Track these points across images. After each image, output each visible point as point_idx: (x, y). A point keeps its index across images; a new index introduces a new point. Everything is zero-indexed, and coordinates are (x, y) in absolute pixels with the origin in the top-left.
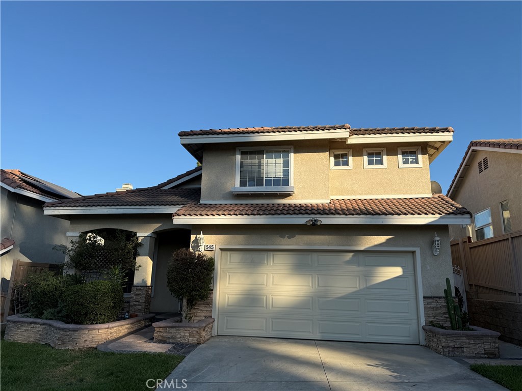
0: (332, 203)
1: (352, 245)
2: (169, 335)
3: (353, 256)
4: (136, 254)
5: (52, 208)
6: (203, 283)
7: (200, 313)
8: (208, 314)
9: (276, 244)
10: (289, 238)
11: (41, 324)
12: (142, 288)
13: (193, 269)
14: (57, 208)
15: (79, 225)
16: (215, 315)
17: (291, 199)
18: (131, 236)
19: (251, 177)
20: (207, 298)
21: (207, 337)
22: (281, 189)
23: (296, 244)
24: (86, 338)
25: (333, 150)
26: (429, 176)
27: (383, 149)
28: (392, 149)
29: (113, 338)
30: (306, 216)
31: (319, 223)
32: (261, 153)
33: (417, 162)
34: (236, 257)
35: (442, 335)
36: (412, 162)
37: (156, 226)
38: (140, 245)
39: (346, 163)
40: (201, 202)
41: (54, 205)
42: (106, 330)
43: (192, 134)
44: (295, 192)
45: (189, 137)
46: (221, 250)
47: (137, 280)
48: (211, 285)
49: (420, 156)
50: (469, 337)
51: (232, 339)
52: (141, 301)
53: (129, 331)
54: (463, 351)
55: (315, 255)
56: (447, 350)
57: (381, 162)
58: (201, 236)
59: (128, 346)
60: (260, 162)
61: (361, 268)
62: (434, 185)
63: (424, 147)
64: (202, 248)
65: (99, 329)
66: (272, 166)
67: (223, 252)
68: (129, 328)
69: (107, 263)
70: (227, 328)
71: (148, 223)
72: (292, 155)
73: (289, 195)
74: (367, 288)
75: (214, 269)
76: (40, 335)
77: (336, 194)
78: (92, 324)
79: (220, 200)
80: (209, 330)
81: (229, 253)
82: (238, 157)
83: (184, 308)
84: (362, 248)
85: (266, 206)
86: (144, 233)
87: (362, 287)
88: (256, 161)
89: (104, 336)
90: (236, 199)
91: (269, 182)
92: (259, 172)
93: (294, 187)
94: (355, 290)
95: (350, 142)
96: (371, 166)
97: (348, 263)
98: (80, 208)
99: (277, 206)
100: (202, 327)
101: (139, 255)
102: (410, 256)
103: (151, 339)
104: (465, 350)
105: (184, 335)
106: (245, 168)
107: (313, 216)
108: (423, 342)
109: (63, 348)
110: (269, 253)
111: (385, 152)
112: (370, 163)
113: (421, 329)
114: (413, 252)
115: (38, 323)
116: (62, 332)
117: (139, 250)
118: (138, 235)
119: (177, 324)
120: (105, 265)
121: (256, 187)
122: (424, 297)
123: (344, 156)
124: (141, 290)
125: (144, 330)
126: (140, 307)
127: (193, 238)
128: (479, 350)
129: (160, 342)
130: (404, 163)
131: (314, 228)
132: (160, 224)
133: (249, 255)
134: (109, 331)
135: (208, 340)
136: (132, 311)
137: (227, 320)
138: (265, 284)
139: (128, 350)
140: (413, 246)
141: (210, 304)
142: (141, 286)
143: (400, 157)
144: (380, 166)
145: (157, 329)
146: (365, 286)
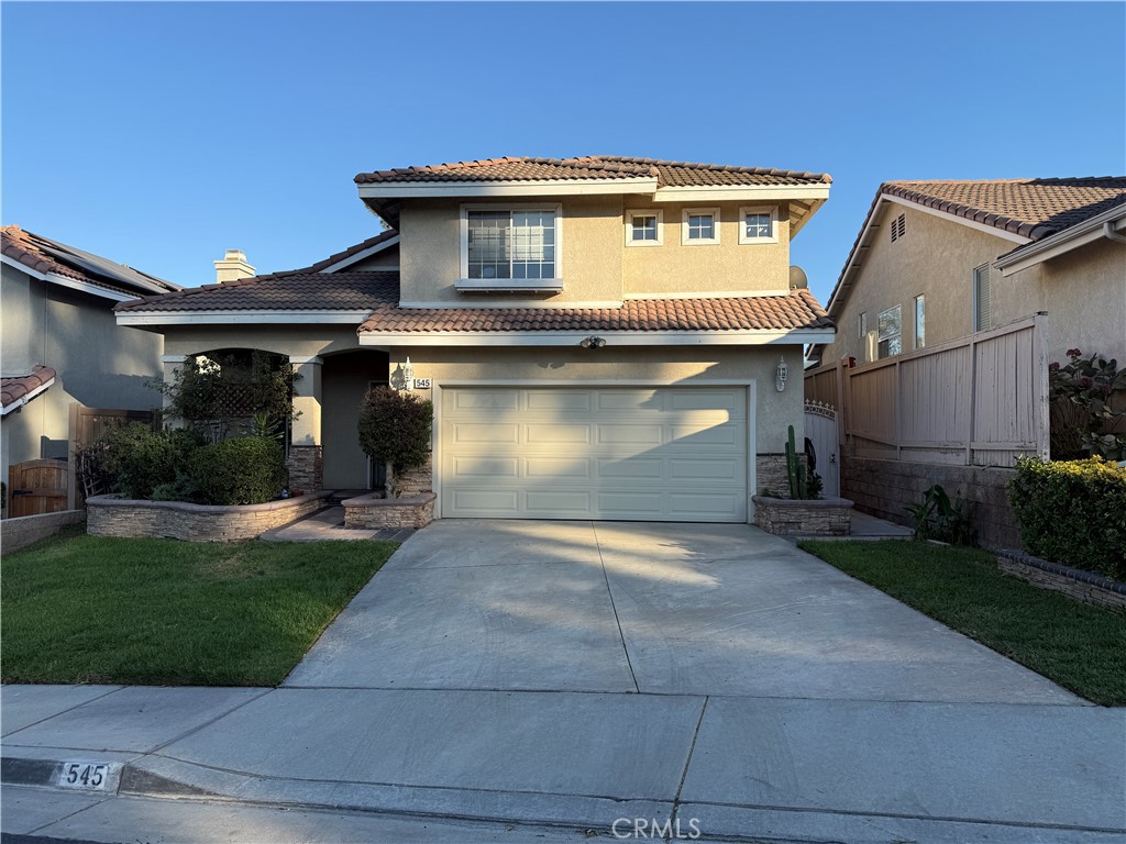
0: (626, 307)
1: (654, 378)
2: (370, 518)
3: (654, 394)
4: (291, 394)
5: (132, 313)
6: (417, 439)
7: (412, 486)
8: (427, 487)
9: (533, 378)
10: (554, 367)
11: (152, 508)
12: (307, 449)
13: (401, 419)
14: (141, 313)
15: (182, 343)
16: (436, 489)
17: (558, 300)
18: (279, 361)
19: (488, 261)
20: (424, 463)
21: (428, 520)
22: (541, 283)
23: (566, 378)
24: (238, 525)
25: (632, 211)
26: (788, 260)
27: (715, 209)
28: (729, 210)
29: (277, 525)
30: (582, 332)
31: (601, 345)
32: (506, 214)
33: (770, 234)
34: (467, 399)
35: (773, 505)
36: (762, 234)
37: (322, 345)
38: (297, 377)
39: (652, 235)
40: (402, 304)
41: (135, 308)
42: (267, 513)
43: (381, 179)
44: (564, 288)
45: (374, 185)
46: (442, 387)
47: (298, 436)
48: (429, 443)
49: (776, 224)
50: (809, 508)
51: (465, 523)
52: (307, 470)
53: (299, 515)
54: (800, 528)
55: (596, 393)
56: (777, 526)
57: (710, 235)
58: (408, 365)
59: (308, 534)
60: (503, 233)
61: (666, 414)
62: (795, 274)
63: (783, 209)
64: (410, 385)
65: (256, 512)
66: (524, 240)
67: (446, 391)
68: (298, 512)
69: (238, 409)
70: (456, 507)
71: (308, 339)
72: (559, 221)
73: (555, 293)
74: (674, 442)
75: (431, 419)
76: (153, 524)
77: (634, 291)
78: (242, 504)
79: (434, 300)
80: (430, 510)
81: (455, 391)
82: (464, 223)
83: (389, 478)
84: (669, 383)
85: (515, 312)
86: (302, 357)
87: (665, 442)
88: (496, 230)
89: (265, 522)
90: (463, 300)
91: (520, 270)
92: (502, 250)
93: (562, 280)
94: (655, 446)
95: (659, 198)
96: (695, 241)
97: (646, 405)
98: (182, 313)
99: (533, 312)
100: (420, 505)
101: (297, 395)
102: (741, 394)
103: (342, 525)
104: (802, 525)
105: (393, 517)
106: (477, 242)
107: (592, 332)
108: (751, 520)
109: (204, 540)
110: (521, 391)
111: (718, 215)
112: (694, 234)
113: (750, 500)
114: (747, 387)
115: (148, 507)
116: (197, 517)
117: (297, 386)
118: (291, 360)
119: (381, 501)
120: (234, 412)
121: (496, 280)
122: (758, 455)
123: (649, 221)
124: (307, 453)
125: (321, 514)
126: (306, 480)
127: (393, 367)
128: (822, 525)
129: (355, 527)
130: (749, 235)
131: (593, 352)
132: (329, 342)
133: (488, 395)
134: (272, 514)
135: (429, 523)
136: (293, 486)
137: (456, 496)
138: (516, 440)
139: (311, 538)
140: (747, 377)
141: (427, 472)
142: (305, 447)
143: (743, 224)
144: (708, 241)
145: (349, 510)
146: (670, 440)
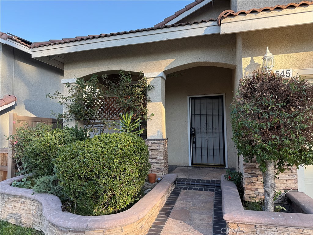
4: (146, 100)
12: (159, 142)
38: (150, 88)
47: (151, 133)
52: (159, 158)
58: (269, 54)
101: (149, 101)
117: (150, 95)
124: (158, 145)
126: (158, 166)
127: (246, 61)
132: (172, 60)
142: (157, 140)
